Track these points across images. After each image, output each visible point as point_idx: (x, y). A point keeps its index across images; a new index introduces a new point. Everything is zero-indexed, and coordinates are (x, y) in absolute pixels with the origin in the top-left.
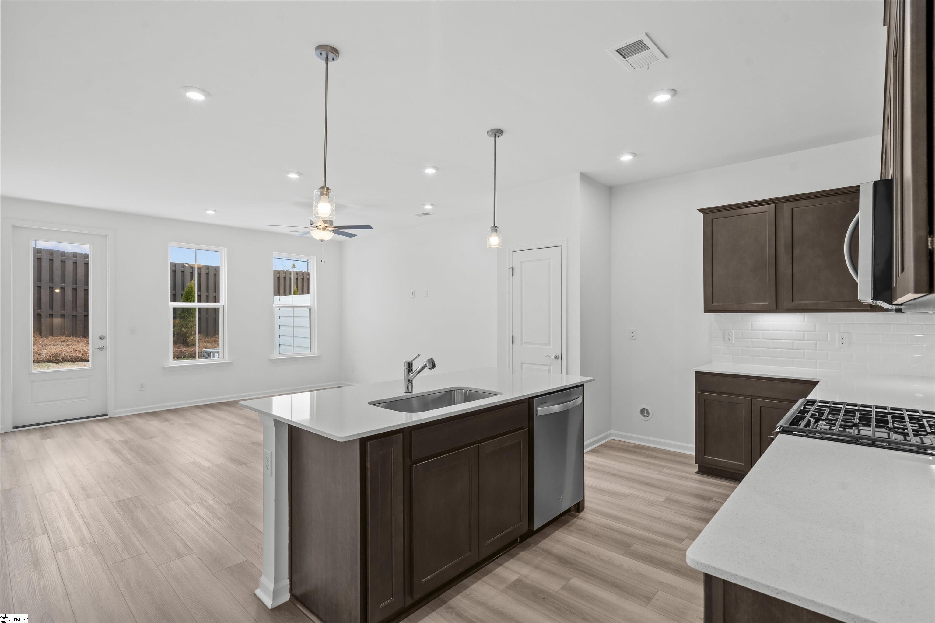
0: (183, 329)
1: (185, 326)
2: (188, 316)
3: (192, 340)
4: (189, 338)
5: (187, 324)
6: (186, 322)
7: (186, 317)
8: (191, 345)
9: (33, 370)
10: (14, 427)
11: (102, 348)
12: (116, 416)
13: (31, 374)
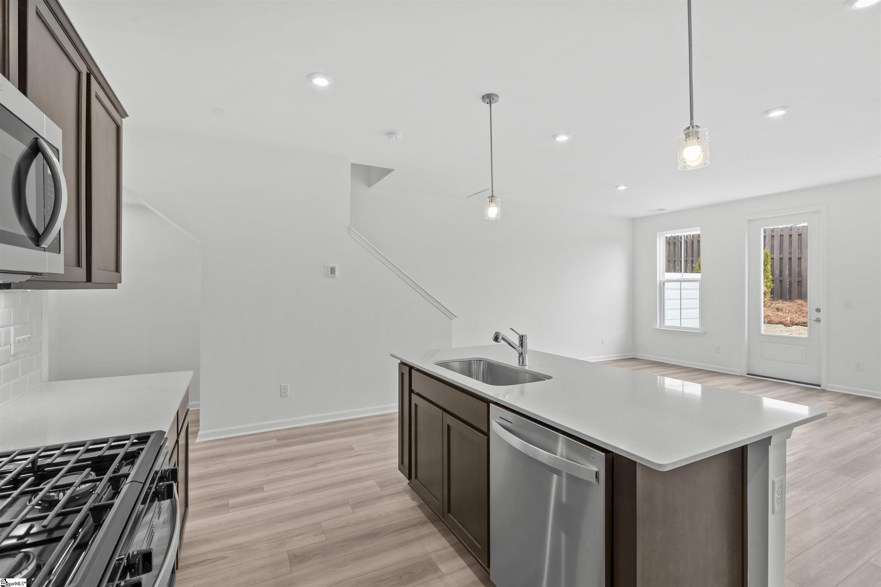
9: (763, 332)
10: (748, 373)
11: (818, 320)
12: (828, 389)
13: (760, 335)
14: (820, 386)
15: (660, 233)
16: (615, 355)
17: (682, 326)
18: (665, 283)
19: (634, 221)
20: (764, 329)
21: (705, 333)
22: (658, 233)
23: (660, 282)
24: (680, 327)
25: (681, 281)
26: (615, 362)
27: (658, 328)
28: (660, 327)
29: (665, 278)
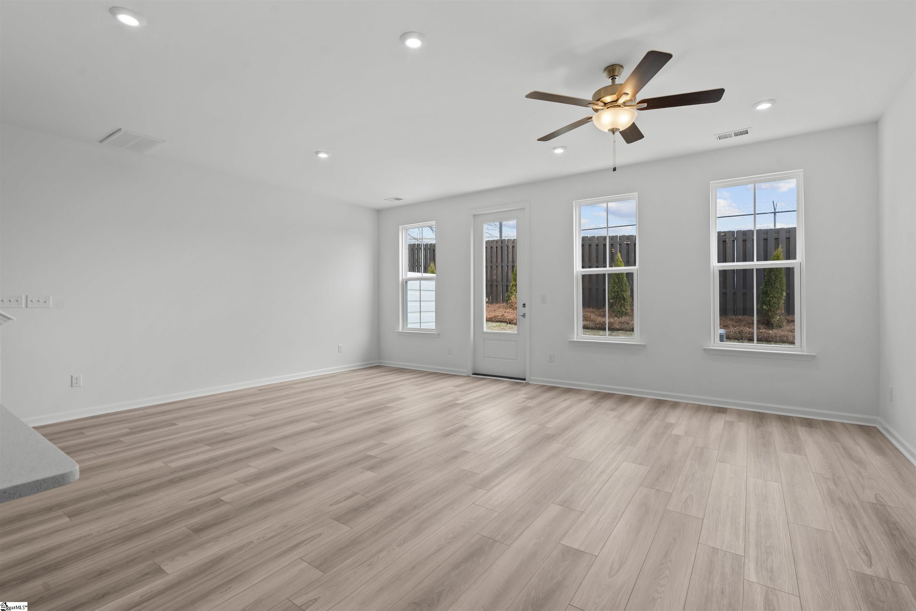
0: (764, 307)
1: (767, 304)
2: (771, 291)
3: (778, 320)
4: (774, 318)
5: (769, 301)
6: (768, 299)
7: (769, 292)
8: (776, 326)
9: (485, 330)
10: (474, 373)
11: (524, 316)
12: (530, 383)
13: (483, 333)
14: (524, 380)
15: (402, 227)
16: (356, 364)
17: (421, 328)
18: (408, 282)
19: (379, 212)
20: (486, 327)
21: (439, 334)
22: (400, 227)
23: (403, 280)
24: (420, 329)
25: (420, 279)
26: (353, 372)
27: (400, 331)
28: (403, 330)
29: (408, 277)
